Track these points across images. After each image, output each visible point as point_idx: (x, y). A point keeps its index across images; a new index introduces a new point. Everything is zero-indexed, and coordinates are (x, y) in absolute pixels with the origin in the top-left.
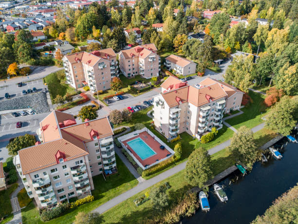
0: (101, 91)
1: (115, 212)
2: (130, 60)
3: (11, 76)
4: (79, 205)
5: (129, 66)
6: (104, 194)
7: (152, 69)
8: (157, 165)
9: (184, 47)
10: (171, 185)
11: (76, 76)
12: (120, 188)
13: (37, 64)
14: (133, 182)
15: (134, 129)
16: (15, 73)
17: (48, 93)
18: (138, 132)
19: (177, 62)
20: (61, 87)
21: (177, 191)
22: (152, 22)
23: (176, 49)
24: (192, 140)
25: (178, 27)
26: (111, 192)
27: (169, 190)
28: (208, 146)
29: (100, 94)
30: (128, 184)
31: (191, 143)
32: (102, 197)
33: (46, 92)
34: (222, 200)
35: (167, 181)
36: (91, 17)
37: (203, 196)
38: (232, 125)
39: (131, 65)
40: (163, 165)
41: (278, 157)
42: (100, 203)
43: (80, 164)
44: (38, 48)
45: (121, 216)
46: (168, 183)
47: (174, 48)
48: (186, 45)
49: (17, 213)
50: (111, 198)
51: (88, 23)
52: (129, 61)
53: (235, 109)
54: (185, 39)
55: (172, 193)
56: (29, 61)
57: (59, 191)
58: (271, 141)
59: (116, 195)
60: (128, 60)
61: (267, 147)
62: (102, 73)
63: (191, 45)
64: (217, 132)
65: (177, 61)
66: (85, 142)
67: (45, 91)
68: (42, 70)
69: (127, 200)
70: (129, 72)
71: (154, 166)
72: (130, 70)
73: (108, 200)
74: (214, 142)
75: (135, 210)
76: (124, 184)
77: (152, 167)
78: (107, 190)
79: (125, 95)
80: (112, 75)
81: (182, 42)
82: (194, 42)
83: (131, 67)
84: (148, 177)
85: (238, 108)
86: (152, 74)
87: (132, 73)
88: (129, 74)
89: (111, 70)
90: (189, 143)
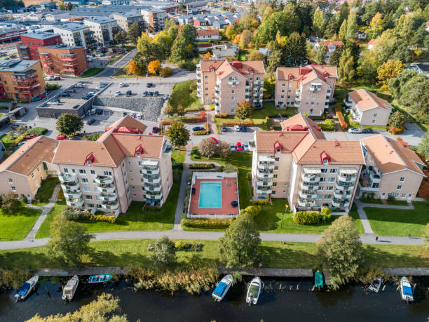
0: (225, 114)
1: (124, 245)
2: (286, 83)
3: (150, 75)
4: (99, 221)
5: (283, 91)
6: (130, 222)
7: (312, 103)
8: (205, 219)
9: (391, 81)
10: (203, 249)
11: (207, 89)
12: (150, 225)
13: (184, 67)
14: (168, 225)
15: (221, 170)
16: (154, 72)
17: (167, 101)
18: (223, 175)
19: (359, 102)
20: (188, 98)
21: (204, 259)
22: (373, 36)
23: (380, 82)
24: (283, 212)
25: (395, 48)
26: (138, 225)
27: (196, 253)
28: (300, 228)
29: (223, 117)
30: (161, 225)
31: (279, 215)
32: (127, 224)
33: (167, 99)
34: (248, 299)
35: (203, 243)
36: (280, 19)
37: (228, 281)
38: (369, 218)
39: (286, 90)
40: (213, 222)
41: (404, 297)
42: (119, 229)
43: (108, 176)
44: (201, 49)
45: (124, 251)
46: (202, 246)
47: (377, 80)
48: (395, 79)
49: (52, 202)
50: (134, 230)
51: (274, 25)
52: (284, 85)
53: (398, 198)
54: (396, 69)
55: (195, 259)
56: (180, 63)
57: (88, 197)
58: (419, 269)
59: (140, 229)
60: (284, 82)
61: (401, 273)
62: (233, 92)
63: (405, 80)
64: (329, 216)
65: (361, 99)
66: (125, 156)
67: (165, 98)
68: (184, 74)
69: (145, 240)
70: (281, 100)
71: (201, 219)
72: (282, 97)
73: (129, 230)
74: (313, 228)
75: (143, 253)
76: (157, 223)
77: (198, 219)
78: (136, 221)
79: (252, 128)
80: (247, 97)
81: (391, 72)
82: (410, 76)
83: (285, 94)
84: (187, 228)
85: (409, 199)
86: (311, 110)
87: (285, 103)
88: (281, 103)
89: (247, 90)
90: (275, 214)
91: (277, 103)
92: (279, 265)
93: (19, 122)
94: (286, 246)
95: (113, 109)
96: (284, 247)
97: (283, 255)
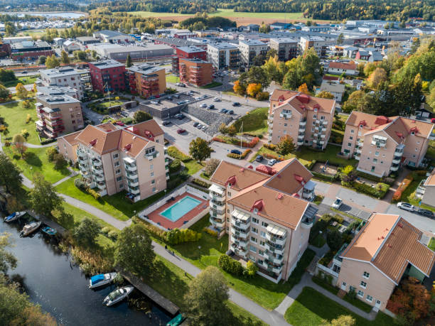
0: (273, 146)
2: (355, 130)
3: (249, 95)
5: (351, 138)
7: (375, 160)
12: (116, 211)
14: (125, 217)
17: (234, 121)
26: (109, 207)
30: (121, 215)
31: (213, 250)
39: (354, 138)
50: (103, 210)
52: (352, 131)
53: (363, 298)
59: (107, 212)
60: (353, 128)
62: (285, 125)
64: (250, 272)
67: (235, 118)
70: (348, 148)
71: (146, 222)
72: (350, 145)
73: (100, 209)
74: (228, 277)
76: (121, 212)
78: (111, 204)
80: (300, 134)
83: (353, 142)
85: (378, 307)
86: (373, 168)
87: (352, 152)
88: (347, 151)
89: (301, 127)
90: (211, 247)
91: (343, 151)
92: (160, 290)
93: (126, 111)
94: (186, 278)
95: (192, 118)
96: (183, 277)
97: (173, 284)
